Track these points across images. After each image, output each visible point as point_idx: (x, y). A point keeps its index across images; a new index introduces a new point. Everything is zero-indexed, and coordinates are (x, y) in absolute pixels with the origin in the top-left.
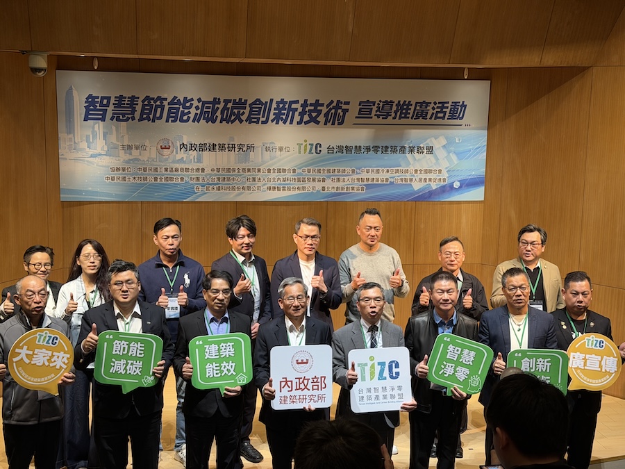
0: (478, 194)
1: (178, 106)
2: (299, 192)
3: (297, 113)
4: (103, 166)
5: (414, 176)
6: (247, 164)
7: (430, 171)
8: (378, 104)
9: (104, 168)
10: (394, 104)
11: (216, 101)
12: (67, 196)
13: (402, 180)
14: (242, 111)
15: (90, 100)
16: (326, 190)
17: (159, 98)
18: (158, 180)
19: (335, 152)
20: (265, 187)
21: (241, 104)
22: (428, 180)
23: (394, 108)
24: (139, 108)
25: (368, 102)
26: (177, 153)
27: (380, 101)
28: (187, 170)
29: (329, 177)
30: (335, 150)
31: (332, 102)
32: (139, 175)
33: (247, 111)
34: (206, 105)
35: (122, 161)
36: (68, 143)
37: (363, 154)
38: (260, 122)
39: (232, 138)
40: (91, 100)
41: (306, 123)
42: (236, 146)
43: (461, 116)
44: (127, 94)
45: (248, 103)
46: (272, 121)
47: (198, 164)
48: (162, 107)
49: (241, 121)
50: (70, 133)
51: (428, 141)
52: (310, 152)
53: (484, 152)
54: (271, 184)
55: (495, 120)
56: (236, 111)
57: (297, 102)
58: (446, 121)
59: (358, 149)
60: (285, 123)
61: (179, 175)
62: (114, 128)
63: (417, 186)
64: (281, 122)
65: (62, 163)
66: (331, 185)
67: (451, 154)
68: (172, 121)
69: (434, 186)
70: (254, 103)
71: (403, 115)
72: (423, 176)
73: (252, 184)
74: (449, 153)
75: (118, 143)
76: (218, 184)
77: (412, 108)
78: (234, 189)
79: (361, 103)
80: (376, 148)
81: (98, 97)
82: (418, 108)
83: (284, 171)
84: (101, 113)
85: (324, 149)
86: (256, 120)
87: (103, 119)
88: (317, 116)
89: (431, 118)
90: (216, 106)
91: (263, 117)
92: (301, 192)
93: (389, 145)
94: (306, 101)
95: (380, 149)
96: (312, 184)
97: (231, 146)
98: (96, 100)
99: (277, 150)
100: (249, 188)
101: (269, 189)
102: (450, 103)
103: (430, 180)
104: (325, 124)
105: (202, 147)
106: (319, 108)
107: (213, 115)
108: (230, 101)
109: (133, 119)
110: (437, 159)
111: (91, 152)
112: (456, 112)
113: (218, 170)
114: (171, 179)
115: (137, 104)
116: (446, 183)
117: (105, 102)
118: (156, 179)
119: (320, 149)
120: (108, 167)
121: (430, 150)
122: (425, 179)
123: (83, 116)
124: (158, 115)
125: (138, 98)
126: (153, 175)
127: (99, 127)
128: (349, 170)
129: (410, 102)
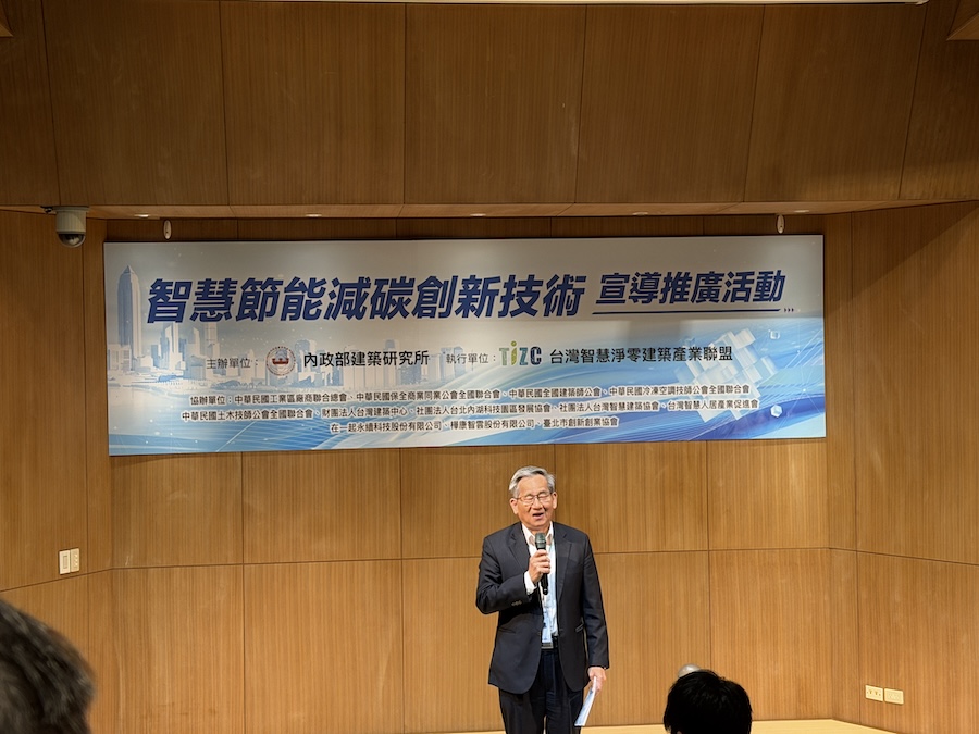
0: (814, 426)
1: (300, 293)
2: (505, 429)
3: (497, 299)
4: (178, 396)
5: (701, 397)
6: (417, 385)
7: (729, 389)
8: (635, 279)
9: (181, 399)
10: (662, 279)
11: (363, 283)
12: (119, 446)
13: (681, 404)
14: (406, 297)
15: (158, 288)
16: (552, 424)
17: (270, 281)
18: (270, 415)
19: (564, 361)
20: (449, 423)
21: (404, 285)
22: (726, 404)
23: (662, 285)
24: (237, 299)
25: (616, 275)
26: (300, 370)
27: (637, 274)
28: (317, 397)
29: (556, 403)
30: (565, 357)
31: (556, 278)
32: (238, 408)
33: (415, 297)
34: (347, 290)
35: (209, 385)
36: (121, 360)
37: (612, 364)
38: (437, 315)
39: (391, 343)
40: (160, 289)
41: (514, 314)
42: (397, 355)
43: (776, 295)
44: (219, 277)
45: (416, 285)
46: (457, 312)
47: (335, 387)
48: (276, 296)
49: (405, 314)
50: (126, 343)
51: (722, 338)
52: (523, 362)
53: (821, 353)
54: (458, 418)
55: (835, 299)
56: (396, 298)
57: (497, 280)
58: (751, 305)
59: (603, 355)
60: (478, 315)
61: (304, 406)
62: (196, 332)
63: (707, 414)
64: (471, 314)
65: (112, 393)
66: (559, 417)
67: (763, 359)
68: (292, 318)
69: (737, 414)
70: (426, 284)
71: (677, 297)
72: (717, 397)
73: (425, 419)
74: (759, 356)
75: (203, 357)
76: (369, 419)
77: (693, 283)
78: (395, 427)
79: (604, 278)
80: (634, 353)
81: (170, 284)
82: (702, 283)
83: (479, 394)
84: (176, 308)
85: (545, 357)
86: (429, 311)
87: (179, 319)
88: (532, 302)
89: (725, 300)
90: (364, 290)
91: (442, 306)
92: (509, 429)
93: (655, 346)
94: (512, 277)
95: (641, 354)
96: (527, 416)
97: (389, 355)
98: (168, 288)
99: (467, 360)
100: (420, 425)
101: (455, 425)
102: (757, 274)
103: (730, 403)
104: (546, 314)
105: (341, 359)
106: (534, 289)
107: (358, 306)
108: (386, 282)
109: (228, 316)
110: (739, 368)
111: (159, 373)
112: (769, 287)
113: (369, 396)
114: (291, 413)
115: (234, 293)
116: (758, 408)
117: (182, 291)
118: (265, 414)
119: (539, 356)
120: (187, 396)
121: (727, 354)
122: (721, 402)
123: (147, 315)
124: (268, 309)
125: (236, 282)
126: (261, 408)
127: (172, 331)
128: (588, 390)
129: (687, 274)
